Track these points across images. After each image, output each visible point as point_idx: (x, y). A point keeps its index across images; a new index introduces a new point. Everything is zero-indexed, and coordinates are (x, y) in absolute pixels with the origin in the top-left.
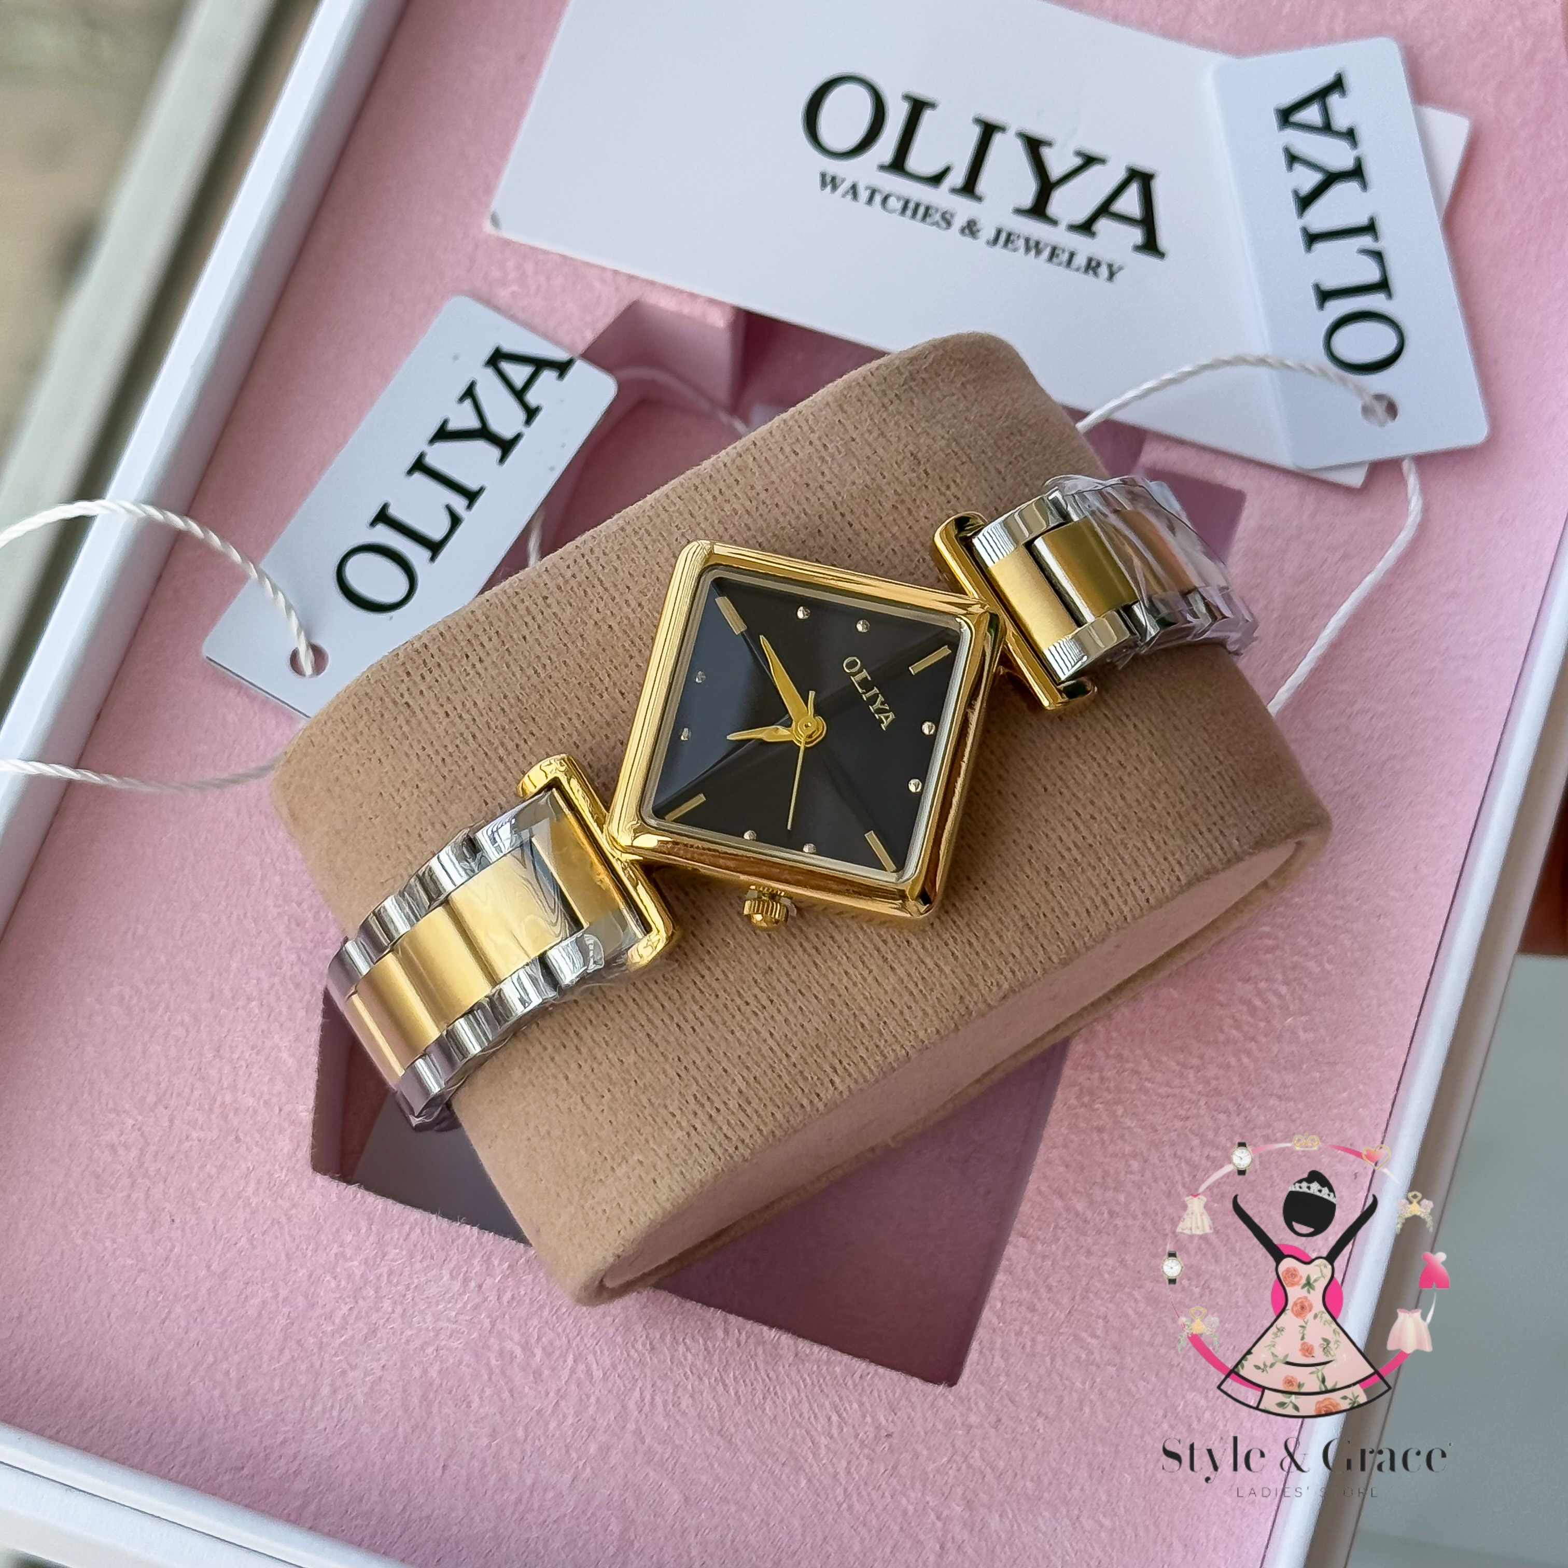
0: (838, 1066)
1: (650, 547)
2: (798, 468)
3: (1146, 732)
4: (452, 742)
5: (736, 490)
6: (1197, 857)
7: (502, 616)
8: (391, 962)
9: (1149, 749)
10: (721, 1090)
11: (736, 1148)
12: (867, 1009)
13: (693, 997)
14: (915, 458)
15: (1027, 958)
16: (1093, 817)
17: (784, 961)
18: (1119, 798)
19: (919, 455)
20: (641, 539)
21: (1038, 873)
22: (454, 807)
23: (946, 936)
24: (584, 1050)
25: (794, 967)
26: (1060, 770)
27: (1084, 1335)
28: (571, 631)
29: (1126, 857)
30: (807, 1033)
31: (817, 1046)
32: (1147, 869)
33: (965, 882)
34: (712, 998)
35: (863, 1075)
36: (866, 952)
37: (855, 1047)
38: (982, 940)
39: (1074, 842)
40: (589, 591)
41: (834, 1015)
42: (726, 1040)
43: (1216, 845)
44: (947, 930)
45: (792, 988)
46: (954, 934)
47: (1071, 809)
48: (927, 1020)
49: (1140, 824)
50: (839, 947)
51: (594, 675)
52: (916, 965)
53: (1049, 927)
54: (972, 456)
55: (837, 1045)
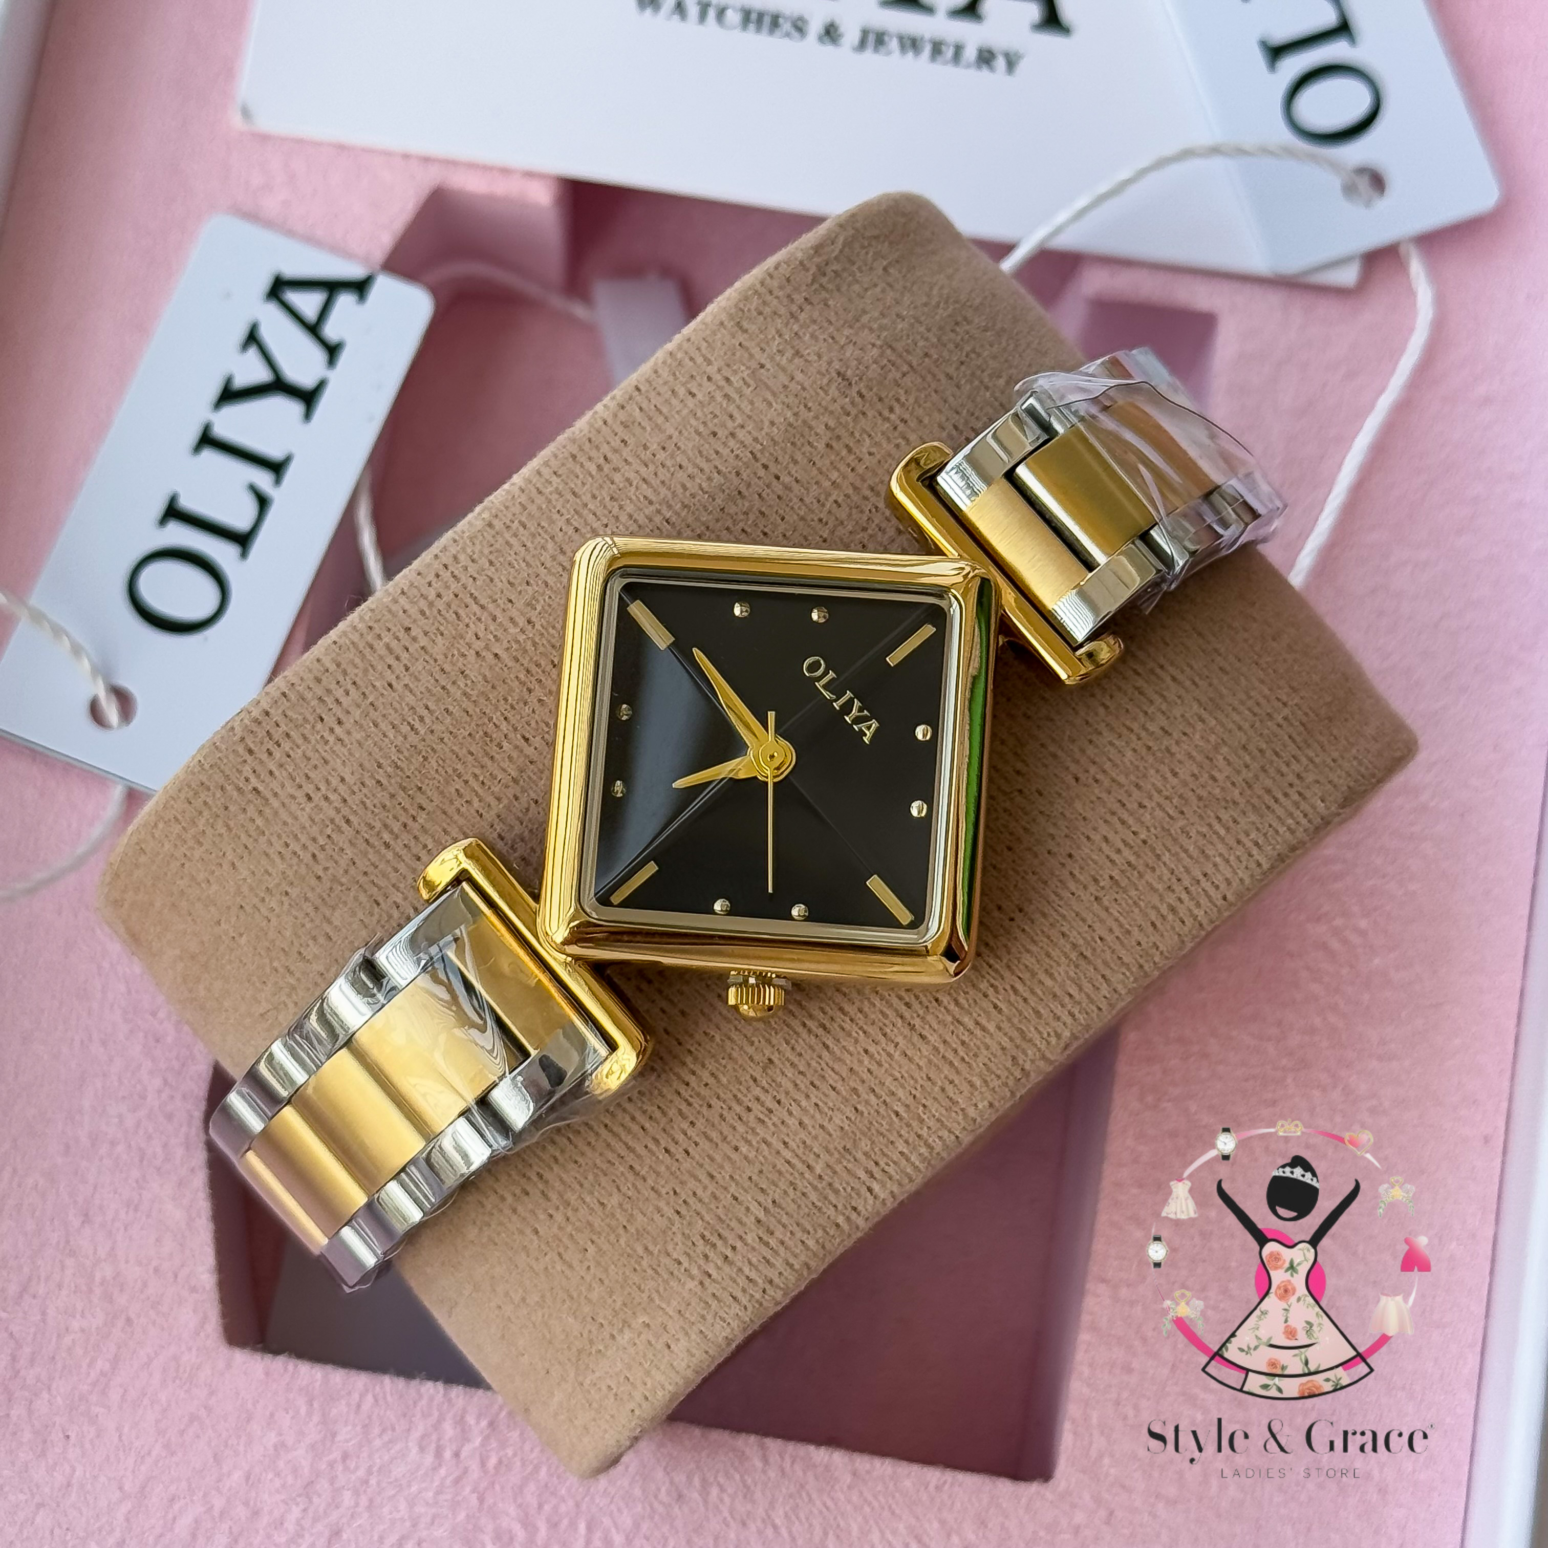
0: (875, 1170)
1: (529, 544)
2: (699, 414)
3: (1188, 683)
4: (321, 832)
5: (626, 452)
6: (1277, 832)
7: (357, 661)
8: (289, 1114)
9: (1195, 706)
10: (734, 1224)
11: (764, 1291)
12: (901, 1093)
13: (680, 1112)
14: (844, 378)
15: (1088, 996)
16: (1141, 806)
17: (785, 1048)
18: (1169, 775)
19: (849, 373)
20: (515, 535)
21: (1085, 887)
22: (337, 913)
23: (984, 985)
24: (554, 1196)
25: (800, 1055)
26: (1091, 751)
28: (447, 667)
29: (1191, 848)
30: (830, 1135)
31: (844, 1148)
32: (1218, 859)
34: (704, 1110)
35: (907, 1175)
36: (886, 1022)
37: (892, 1142)
38: (1028, 983)
39: (1124, 841)
40: (462, 612)
41: (859, 1107)
42: (729, 1158)
43: (1297, 813)
44: (983, 977)
45: (802, 1083)
46: (992, 981)
47: (1112, 800)
48: (976, 1093)
49: (1201, 804)
50: (852, 1020)
51: (486, 721)
52: (952, 1028)
53: (1108, 952)
54: (915, 363)
55: (869, 1143)
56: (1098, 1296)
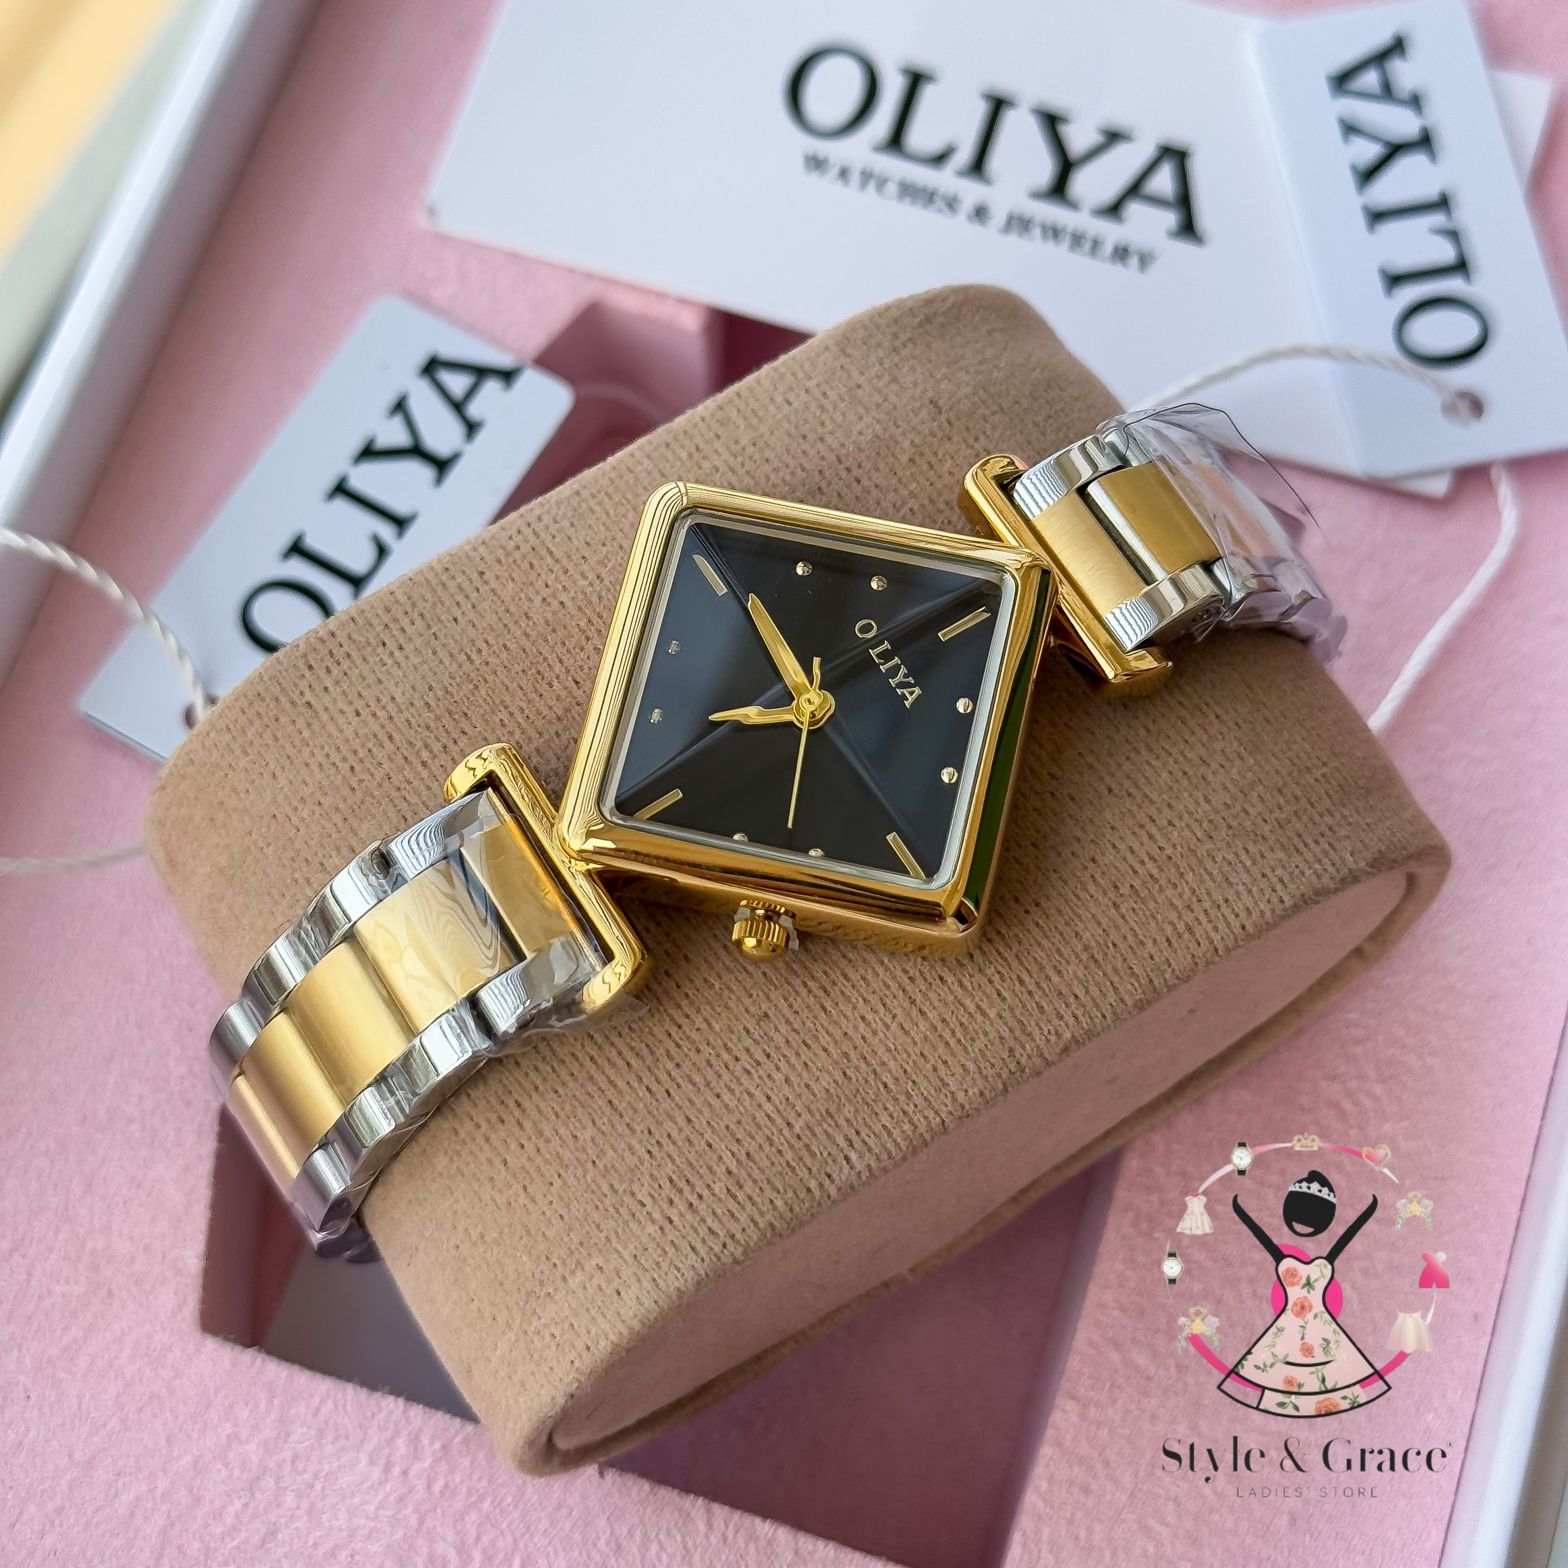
0: (855, 1139)
1: (611, 512)
2: (792, 418)
3: (1231, 724)
4: (363, 746)
5: (717, 445)
6: (1304, 874)
7: (428, 596)
8: (281, 1025)
9: (1236, 744)
10: (703, 1171)
11: (724, 1246)
12: (891, 1064)
13: (668, 1053)
14: (936, 406)
15: (1094, 1001)
16: (1170, 823)
17: (783, 1004)
18: (1202, 800)
19: (941, 402)
20: (600, 503)
21: (1105, 893)
22: (364, 827)
23: (990, 971)
24: (527, 1125)
25: (797, 1013)
26: (1127, 766)
27: (1151, 1522)
28: (512, 608)
29: (1215, 872)
30: (815, 1096)
31: (827, 1111)
32: (1241, 888)
33: (1012, 904)
34: (692, 1054)
35: (886, 1149)
36: (887, 993)
37: (876, 1114)
38: (1035, 976)
39: (1148, 854)
40: (535, 563)
41: (848, 1072)
42: (710, 1105)
43: (1325, 861)
44: (991, 963)
45: (794, 1039)
46: (1000, 968)
47: (1143, 814)
48: (968, 1079)
49: (1230, 832)
50: (853, 986)
51: (541, 659)
52: (952, 1007)
53: (1120, 959)
54: (1004, 405)
55: (852, 1110)
56: (1066, 1412)
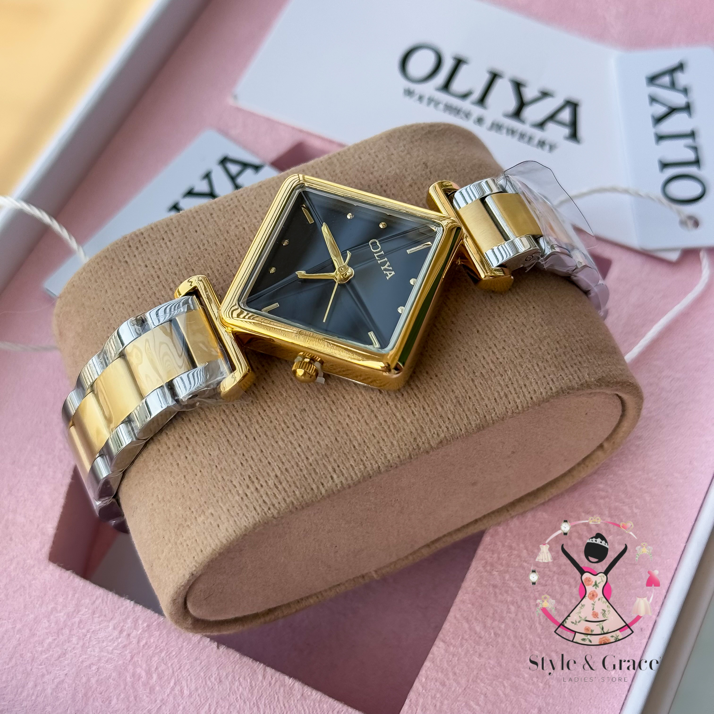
0: (337, 469)
2: (361, 164)
3: (540, 311)
4: (146, 280)
6: (563, 379)
7: (187, 221)
8: (90, 398)
9: (540, 320)
10: (265, 474)
11: (269, 509)
12: (358, 437)
13: (257, 421)
14: (426, 165)
15: (457, 422)
16: (504, 348)
17: (313, 406)
18: (520, 340)
19: (428, 164)
21: (469, 374)
23: (410, 402)
24: (190, 448)
25: (319, 410)
26: (488, 322)
28: (222, 229)
29: (522, 372)
30: (320, 446)
33: (425, 374)
34: (268, 423)
35: (351, 475)
36: (362, 406)
37: (348, 459)
38: (431, 407)
39: (491, 359)
40: (236, 212)
41: (338, 438)
42: (272, 445)
43: (575, 375)
44: (411, 398)
45: (315, 421)
46: (415, 401)
47: (491, 343)
48: (393, 448)
49: (531, 356)
50: (346, 402)
51: (230, 250)
52: (390, 416)
53: (471, 404)
54: (457, 169)
55: (337, 455)
